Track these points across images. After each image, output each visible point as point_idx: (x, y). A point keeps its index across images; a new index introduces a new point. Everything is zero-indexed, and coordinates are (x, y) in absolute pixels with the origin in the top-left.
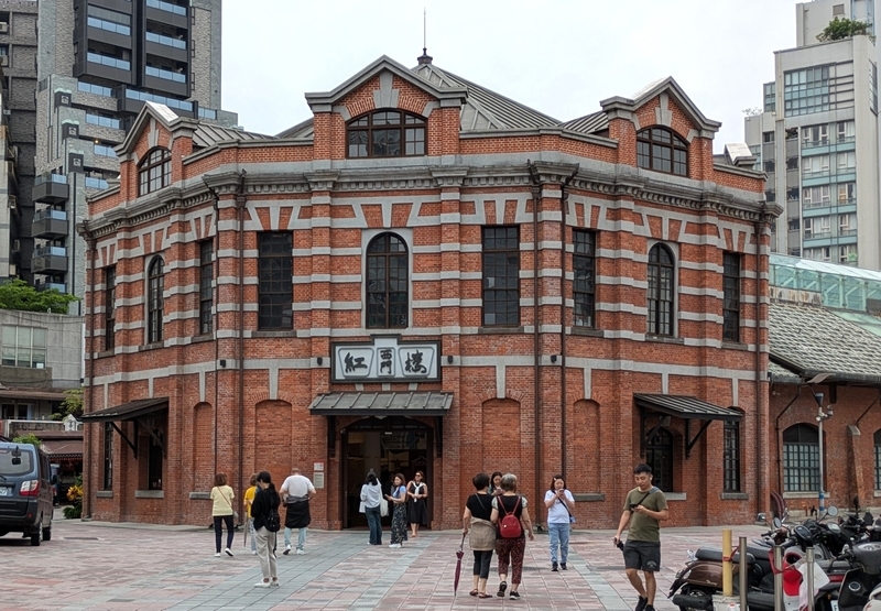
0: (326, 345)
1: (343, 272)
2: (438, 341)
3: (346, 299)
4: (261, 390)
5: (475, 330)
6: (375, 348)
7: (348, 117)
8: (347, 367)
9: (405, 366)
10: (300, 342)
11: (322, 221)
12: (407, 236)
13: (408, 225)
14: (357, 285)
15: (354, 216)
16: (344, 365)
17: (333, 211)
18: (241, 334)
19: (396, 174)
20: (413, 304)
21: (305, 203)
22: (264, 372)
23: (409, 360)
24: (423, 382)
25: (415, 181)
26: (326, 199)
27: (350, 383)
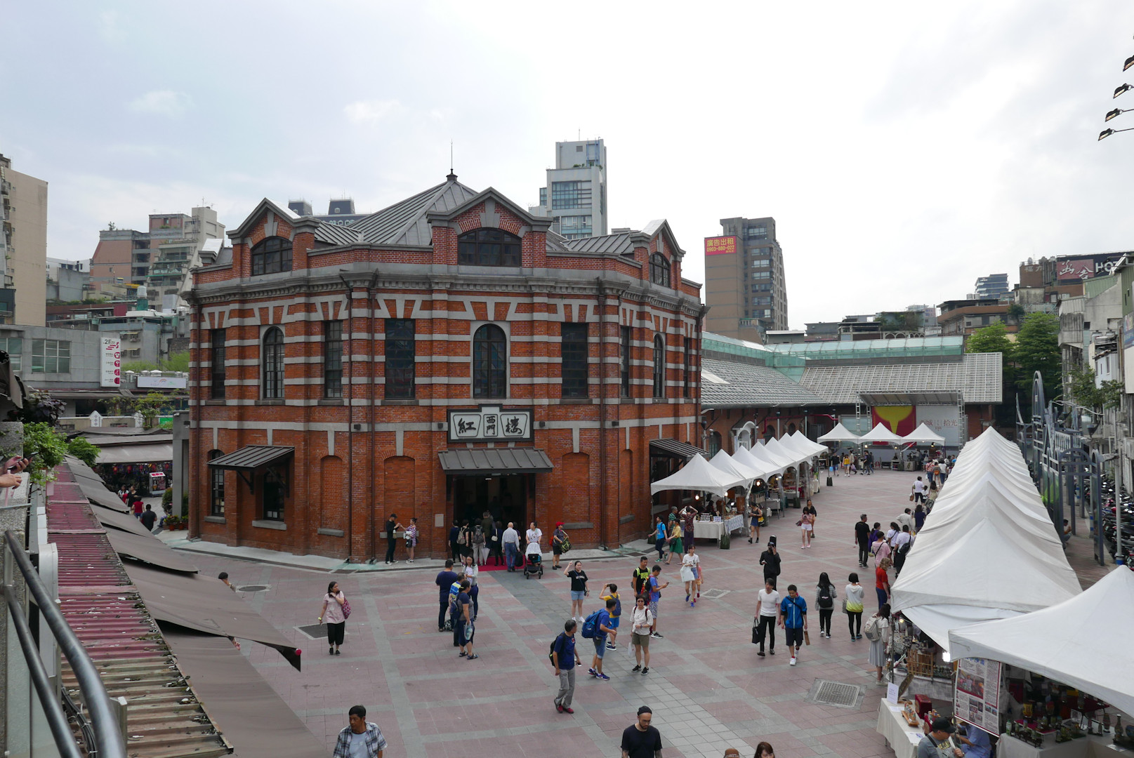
0: (444, 412)
1: (456, 354)
2: (531, 409)
3: (458, 376)
4: (388, 448)
5: (557, 401)
6: (482, 414)
7: (460, 232)
8: (460, 430)
9: (505, 428)
10: (422, 409)
11: (440, 314)
12: (506, 328)
13: (507, 320)
14: (466, 365)
15: (465, 310)
16: (458, 428)
17: (450, 306)
18: (373, 402)
19: (500, 280)
20: (511, 380)
21: (426, 297)
22: (393, 434)
23: (509, 424)
24: (520, 442)
25: (513, 286)
26: (444, 297)
27: (462, 443)
